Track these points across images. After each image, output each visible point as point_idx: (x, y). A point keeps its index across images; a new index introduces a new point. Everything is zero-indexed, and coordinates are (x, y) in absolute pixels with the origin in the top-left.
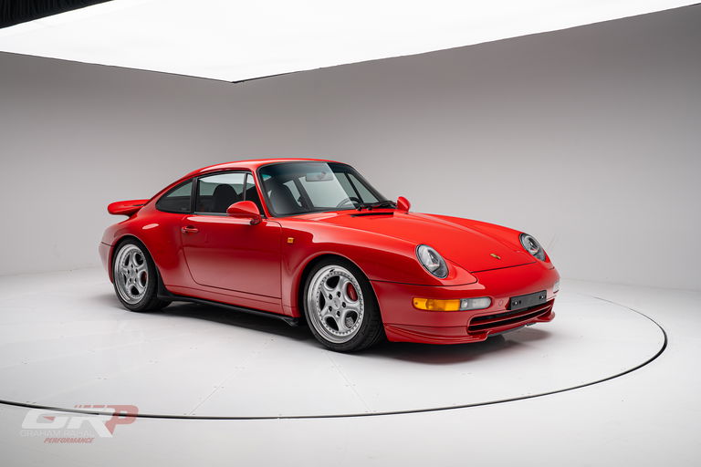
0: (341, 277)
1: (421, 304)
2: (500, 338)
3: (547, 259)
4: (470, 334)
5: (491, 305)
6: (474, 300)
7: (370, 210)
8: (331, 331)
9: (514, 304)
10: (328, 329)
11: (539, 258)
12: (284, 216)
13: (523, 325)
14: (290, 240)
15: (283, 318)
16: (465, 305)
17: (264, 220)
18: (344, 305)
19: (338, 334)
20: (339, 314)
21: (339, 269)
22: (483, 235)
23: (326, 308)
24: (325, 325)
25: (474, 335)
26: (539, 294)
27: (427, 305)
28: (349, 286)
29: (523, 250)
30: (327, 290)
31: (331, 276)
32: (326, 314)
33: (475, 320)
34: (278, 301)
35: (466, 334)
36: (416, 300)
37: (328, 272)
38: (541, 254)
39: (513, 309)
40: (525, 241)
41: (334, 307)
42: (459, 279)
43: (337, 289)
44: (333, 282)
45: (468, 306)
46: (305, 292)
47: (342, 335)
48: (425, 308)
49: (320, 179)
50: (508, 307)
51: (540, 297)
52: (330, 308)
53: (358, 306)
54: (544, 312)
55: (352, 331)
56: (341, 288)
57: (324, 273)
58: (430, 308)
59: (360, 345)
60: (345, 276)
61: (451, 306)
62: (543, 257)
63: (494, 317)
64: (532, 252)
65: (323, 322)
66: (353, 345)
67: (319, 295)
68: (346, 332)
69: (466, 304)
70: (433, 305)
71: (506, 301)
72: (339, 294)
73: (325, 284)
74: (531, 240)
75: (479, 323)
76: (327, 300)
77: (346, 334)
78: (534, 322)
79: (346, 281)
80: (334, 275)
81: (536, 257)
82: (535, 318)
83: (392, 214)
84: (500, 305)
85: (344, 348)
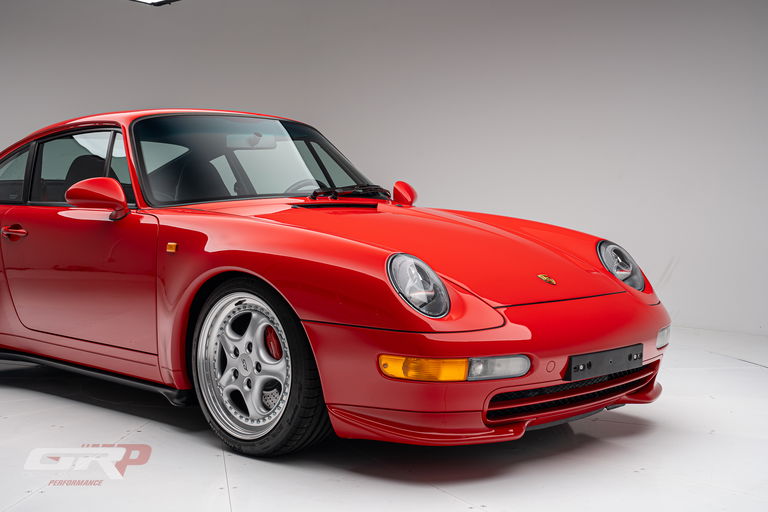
0: (254, 315)
1: (394, 366)
2: (565, 429)
3: (647, 288)
4: (490, 426)
5: (532, 370)
6: (498, 361)
7: (333, 198)
8: (237, 416)
9: (577, 368)
10: (232, 411)
11: (634, 286)
12: (169, 206)
13: (600, 407)
14: (171, 246)
15: (161, 391)
16: (478, 369)
17: (134, 212)
18: (258, 367)
19: (249, 423)
20: (249, 384)
21: (251, 300)
22: (536, 245)
23: (229, 373)
24: (228, 405)
25: (501, 428)
26: (628, 352)
27: (405, 368)
28: (268, 331)
29: (604, 270)
30: (232, 340)
31: (238, 313)
32: (229, 382)
33: (498, 399)
34: (152, 359)
35: (483, 426)
36: (384, 359)
37: (232, 306)
38: (637, 278)
39: (576, 378)
40: (607, 254)
41: (242, 372)
42: (469, 320)
43: (247, 337)
44: (240, 324)
45: (484, 372)
46: (194, 343)
47: (255, 424)
48: (402, 375)
49: (252, 146)
50: (566, 373)
51: (630, 357)
52: (236, 373)
53: (280, 369)
54: (641, 383)
55: (273, 417)
56: (254, 335)
57: (226, 308)
58: (411, 374)
59: (284, 444)
60: (261, 312)
61: (451, 371)
62: (640, 284)
63: (541, 392)
64: (620, 274)
65: (226, 398)
66: (272, 443)
67: (218, 349)
68: (263, 418)
69: (480, 367)
70: (417, 369)
71: (561, 362)
72: (250, 346)
73: (228, 328)
74: (618, 252)
75: (508, 405)
76: (230, 357)
77: (262, 423)
78: (623, 402)
79: (264, 323)
80: (242, 311)
81: (627, 283)
82: (623, 396)
83: (375, 206)
84: (550, 371)
85: (258, 448)
